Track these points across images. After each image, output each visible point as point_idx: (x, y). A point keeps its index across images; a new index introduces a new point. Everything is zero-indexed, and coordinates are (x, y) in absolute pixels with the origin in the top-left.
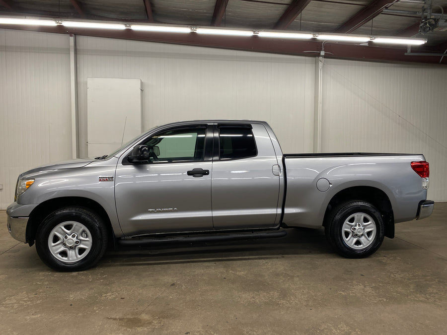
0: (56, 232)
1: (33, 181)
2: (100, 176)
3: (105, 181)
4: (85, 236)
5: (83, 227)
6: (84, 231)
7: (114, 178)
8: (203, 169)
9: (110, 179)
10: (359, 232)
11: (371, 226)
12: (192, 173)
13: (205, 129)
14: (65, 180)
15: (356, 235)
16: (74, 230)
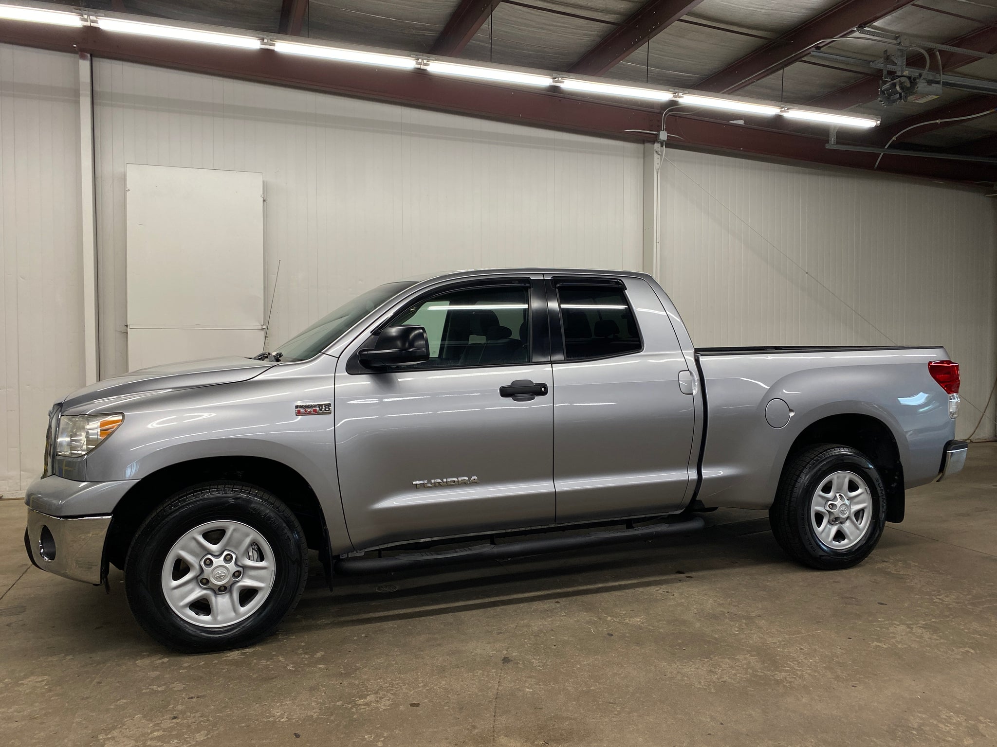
0: (183, 549)
1: (120, 418)
2: (299, 403)
3: (310, 413)
4: (256, 556)
5: (252, 534)
6: (254, 544)
7: (332, 408)
8: (535, 382)
9: (323, 409)
10: (843, 512)
11: (862, 499)
12: (509, 392)
13: (526, 289)
14: (206, 415)
15: (837, 519)
16: (227, 544)
